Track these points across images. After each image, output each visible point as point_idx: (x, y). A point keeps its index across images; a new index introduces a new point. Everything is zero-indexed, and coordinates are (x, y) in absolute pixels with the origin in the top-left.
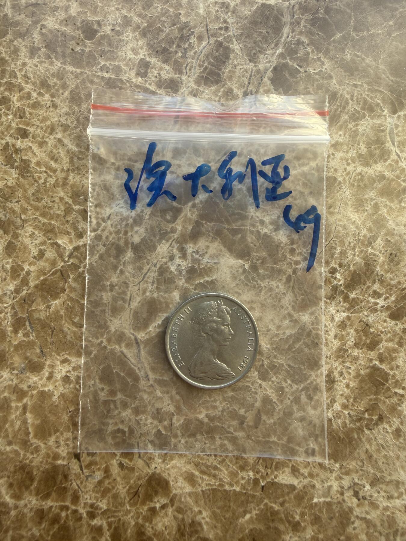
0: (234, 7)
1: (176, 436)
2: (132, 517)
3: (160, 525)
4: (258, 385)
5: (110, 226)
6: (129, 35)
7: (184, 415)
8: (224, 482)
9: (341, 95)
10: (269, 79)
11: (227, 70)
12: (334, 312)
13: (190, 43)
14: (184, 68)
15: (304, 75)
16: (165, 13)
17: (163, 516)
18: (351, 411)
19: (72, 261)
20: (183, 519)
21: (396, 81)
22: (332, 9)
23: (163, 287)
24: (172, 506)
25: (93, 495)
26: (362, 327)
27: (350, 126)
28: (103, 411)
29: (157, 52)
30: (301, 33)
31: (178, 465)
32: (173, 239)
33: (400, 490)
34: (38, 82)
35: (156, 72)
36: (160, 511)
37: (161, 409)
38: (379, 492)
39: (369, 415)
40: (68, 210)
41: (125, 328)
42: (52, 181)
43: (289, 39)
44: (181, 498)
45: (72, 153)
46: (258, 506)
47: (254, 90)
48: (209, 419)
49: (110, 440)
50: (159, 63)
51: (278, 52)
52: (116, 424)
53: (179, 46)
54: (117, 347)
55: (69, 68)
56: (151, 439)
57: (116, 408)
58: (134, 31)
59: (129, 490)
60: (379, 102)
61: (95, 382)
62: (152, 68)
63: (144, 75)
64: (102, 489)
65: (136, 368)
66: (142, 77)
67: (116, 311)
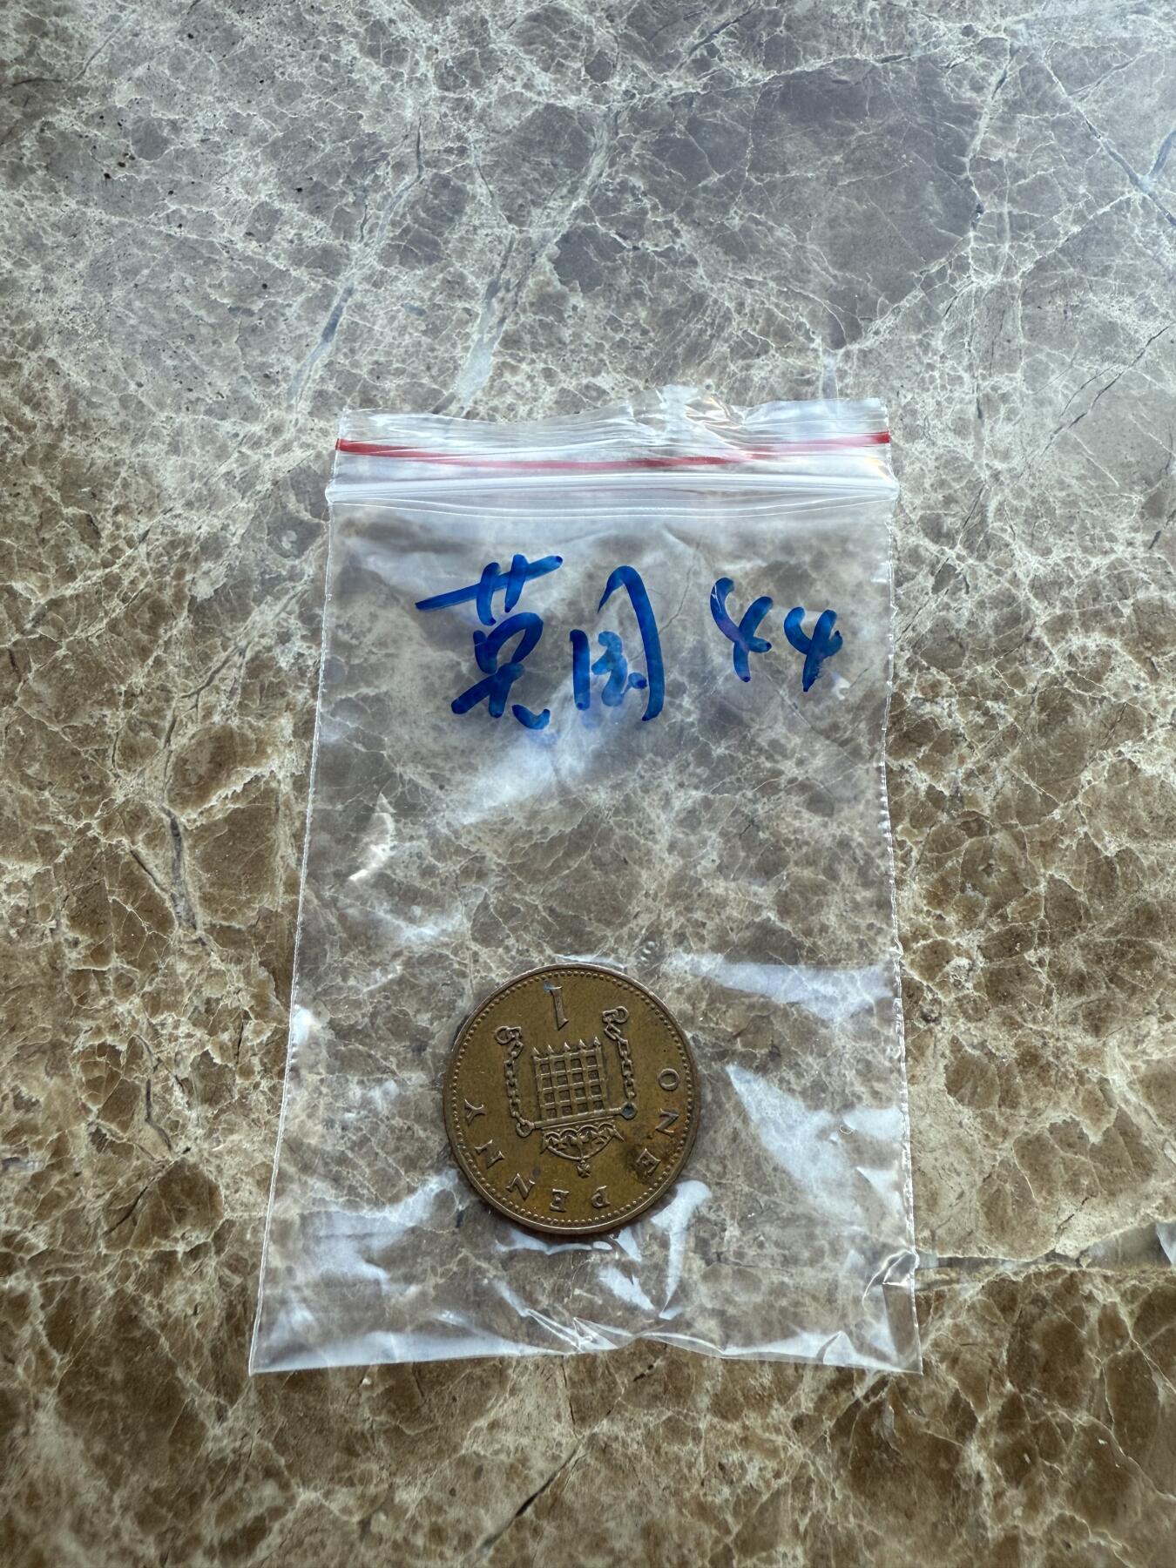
0: (483, 110)
1: (247, 1072)
2: (110, 1276)
3: (180, 1300)
4: (468, 954)
5: (143, 555)
6: (239, 153)
7: (275, 1019)
8: (361, 1196)
9: (716, 302)
10: (550, 260)
11: (454, 236)
12: (672, 786)
13: (377, 177)
14: (357, 225)
15: (631, 254)
16: (327, 114)
17: (191, 1279)
18: (700, 1033)
19: (40, 630)
20: (243, 1289)
21: (845, 278)
22: (702, 124)
23: (254, 705)
24: (218, 1252)
25: (15, 1212)
26: (739, 826)
27: (732, 367)
28: (69, 998)
29: (300, 190)
30: (631, 168)
31: (246, 1145)
32: (292, 593)
33: (817, 1243)
34: (19, 237)
35: (293, 232)
36: (186, 1265)
37: (218, 1000)
38: (761, 1245)
39: (744, 1045)
40: (49, 516)
41: (151, 797)
42: (20, 450)
43: (603, 179)
44: (243, 1231)
45: (77, 392)
46: (443, 1264)
47: (514, 281)
48: (337, 1034)
49: (77, 1072)
50: (302, 214)
51: (574, 204)
52: (98, 1032)
53: (349, 181)
54: (125, 841)
55: (94, 213)
56: (182, 1076)
57: (104, 992)
58: (253, 144)
59: (110, 1203)
60: (803, 320)
61: (58, 924)
62: (285, 223)
63: (267, 237)
64: (41, 1196)
65: (166, 896)
66: (258, 241)
67: (132, 754)
